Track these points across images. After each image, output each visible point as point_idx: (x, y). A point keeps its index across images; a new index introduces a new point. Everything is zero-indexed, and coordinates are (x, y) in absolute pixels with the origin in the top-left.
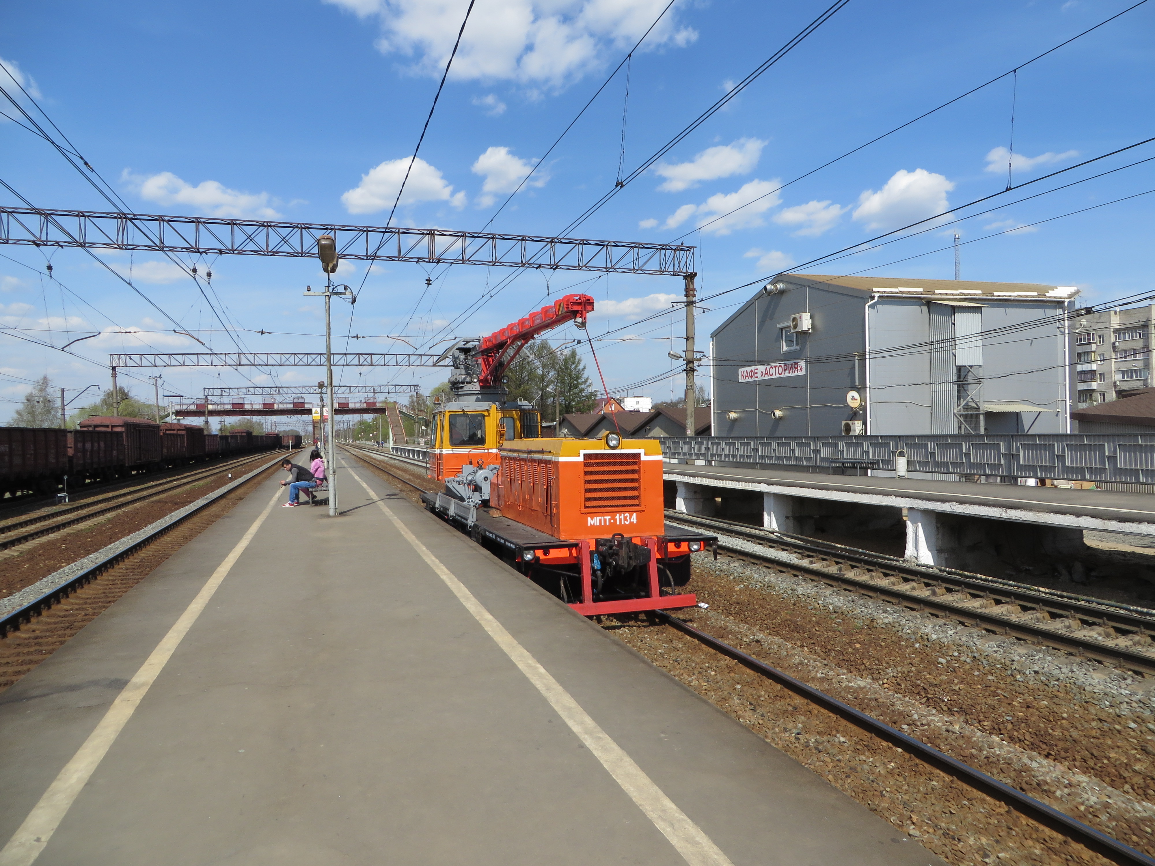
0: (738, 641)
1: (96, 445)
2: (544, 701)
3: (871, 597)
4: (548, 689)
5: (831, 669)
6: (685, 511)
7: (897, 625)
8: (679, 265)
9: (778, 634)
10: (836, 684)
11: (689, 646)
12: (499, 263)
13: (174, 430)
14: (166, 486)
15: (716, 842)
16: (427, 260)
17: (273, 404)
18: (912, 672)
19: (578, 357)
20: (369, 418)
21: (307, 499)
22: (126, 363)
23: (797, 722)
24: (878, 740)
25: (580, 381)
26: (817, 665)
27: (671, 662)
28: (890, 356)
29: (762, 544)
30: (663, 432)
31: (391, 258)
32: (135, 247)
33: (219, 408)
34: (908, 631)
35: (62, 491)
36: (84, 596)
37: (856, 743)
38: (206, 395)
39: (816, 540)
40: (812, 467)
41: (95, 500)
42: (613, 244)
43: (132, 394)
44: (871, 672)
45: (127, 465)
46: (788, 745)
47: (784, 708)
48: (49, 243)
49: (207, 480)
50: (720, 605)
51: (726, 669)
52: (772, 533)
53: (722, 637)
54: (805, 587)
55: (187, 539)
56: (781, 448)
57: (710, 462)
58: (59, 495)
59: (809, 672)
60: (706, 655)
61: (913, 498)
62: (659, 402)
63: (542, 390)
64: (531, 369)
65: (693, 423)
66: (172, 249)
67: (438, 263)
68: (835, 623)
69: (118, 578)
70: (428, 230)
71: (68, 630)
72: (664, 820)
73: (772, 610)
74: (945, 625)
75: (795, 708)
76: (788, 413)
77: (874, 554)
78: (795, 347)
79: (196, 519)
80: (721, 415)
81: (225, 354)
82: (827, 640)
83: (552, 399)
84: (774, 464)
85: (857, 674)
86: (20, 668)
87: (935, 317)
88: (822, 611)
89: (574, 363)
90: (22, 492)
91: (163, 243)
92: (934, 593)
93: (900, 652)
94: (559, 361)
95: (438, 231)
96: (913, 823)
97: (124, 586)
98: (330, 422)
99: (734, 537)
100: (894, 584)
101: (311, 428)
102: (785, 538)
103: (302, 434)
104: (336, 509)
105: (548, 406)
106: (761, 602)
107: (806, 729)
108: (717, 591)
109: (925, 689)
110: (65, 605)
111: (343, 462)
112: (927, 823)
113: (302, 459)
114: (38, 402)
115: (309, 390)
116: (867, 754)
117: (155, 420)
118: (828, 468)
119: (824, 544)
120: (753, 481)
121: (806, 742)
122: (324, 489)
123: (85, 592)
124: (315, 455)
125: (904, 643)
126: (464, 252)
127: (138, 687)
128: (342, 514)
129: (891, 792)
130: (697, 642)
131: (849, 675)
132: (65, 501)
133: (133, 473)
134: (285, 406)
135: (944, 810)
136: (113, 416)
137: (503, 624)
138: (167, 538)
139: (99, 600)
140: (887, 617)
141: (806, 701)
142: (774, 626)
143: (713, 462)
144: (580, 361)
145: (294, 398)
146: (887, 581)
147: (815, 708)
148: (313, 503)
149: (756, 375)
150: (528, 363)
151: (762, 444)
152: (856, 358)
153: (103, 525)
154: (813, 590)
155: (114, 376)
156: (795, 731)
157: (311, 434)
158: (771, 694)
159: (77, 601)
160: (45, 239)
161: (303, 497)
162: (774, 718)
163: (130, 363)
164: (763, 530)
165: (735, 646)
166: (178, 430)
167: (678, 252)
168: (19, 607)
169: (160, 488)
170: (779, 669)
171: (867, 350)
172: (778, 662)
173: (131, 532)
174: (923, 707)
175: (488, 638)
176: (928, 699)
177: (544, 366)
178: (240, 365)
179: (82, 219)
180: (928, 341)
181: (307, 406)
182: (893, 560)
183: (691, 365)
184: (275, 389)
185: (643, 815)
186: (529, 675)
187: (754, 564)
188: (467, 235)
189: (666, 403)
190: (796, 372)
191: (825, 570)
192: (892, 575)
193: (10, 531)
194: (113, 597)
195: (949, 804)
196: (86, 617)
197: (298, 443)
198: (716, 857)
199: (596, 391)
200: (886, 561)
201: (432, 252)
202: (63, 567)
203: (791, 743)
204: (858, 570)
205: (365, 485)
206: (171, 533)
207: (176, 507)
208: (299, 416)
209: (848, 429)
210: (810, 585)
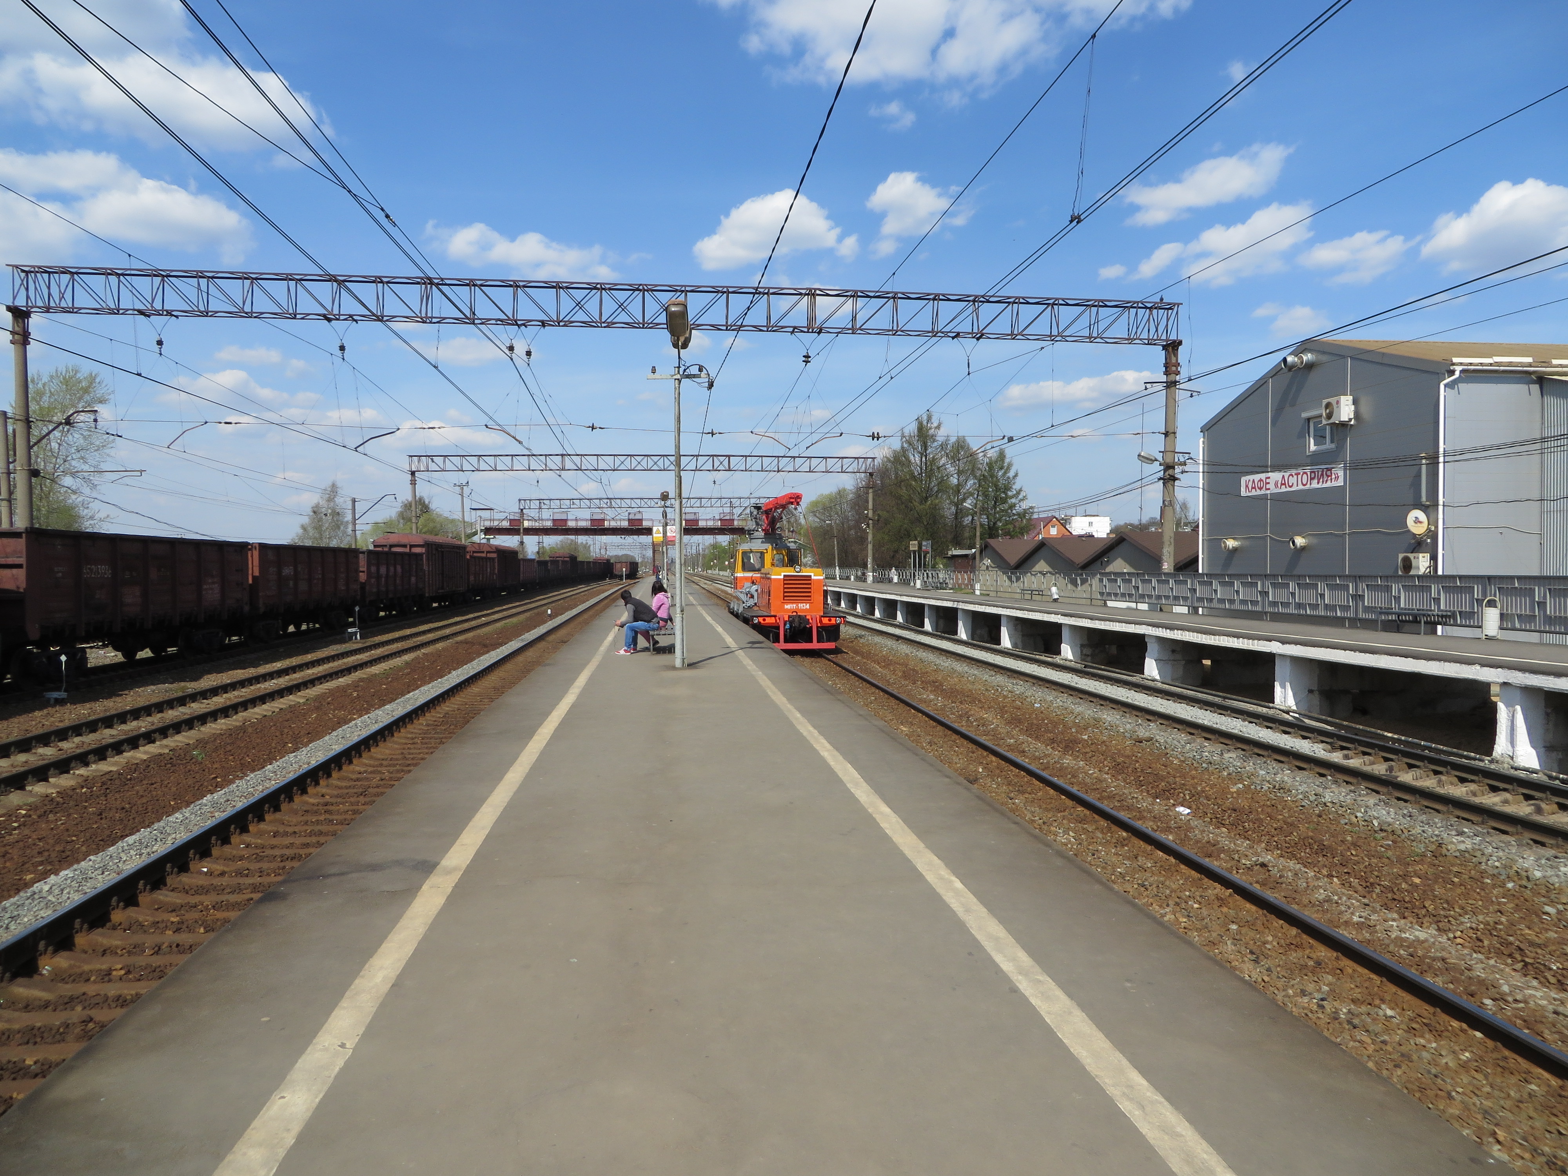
0: (1234, 863)
1: (392, 569)
2: (961, 927)
3: (1438, 811)
4: (968, 911)
5: (1374, 911)
6: (1158, 677)
7: (1478, 854)
8: (1157, 330)
9: (1293, 856)
10: (1382, 933)
11: (1161, 866)
12: (902, 331)
13: (483, 552)
14: (473, 623)
15: (1205, 1136)
16: (806, 330)
17: (603, 520)
18: (1502, 923)
19: (1007, 461)
20: (724, 540)
21: (646, 644)
22: (428, 466)
23: (1321, 984)
24: (1444, 1018)
25: (1010, 493)
26: (1353, 904)
27: (1136, 886)
28: (1476, 459)
29: (1271, 728)
30: (1127, 566)
31: (757, 328)
32: (441, 320)
33: (536, 525)
34: (1497, 864)
35: (352, 625)
36: (379, 756)
37: (1411, 1020)
38: (522, 508)
39: (1353, 725)
40: (1350, 619)
41: (390, 638)
42: (1061, 302)
43: (433, 506)
44: (1436, 919)
45: (427, 595)
46: (1307, 1015)
47: (1302, 963)
48: (342, 317)
49: (522, 617)
50: (1208, 811)
51: (1216, 901)
52: (1287, 712)
53: (1210, 856)
54: (1337, 792)
55: (499, 691)
56: (1303, 592)
57: (1196, 610)
58: (350, 630)
59: (1341, 913)
60: (1186, 879)
61: (1510, 668)
62: (1122, 523)
63: (957, 505)
64: (943, 477)
65: (1172, 553)
66: (485, 322)
67: (819, 333)
68: (1381, 846)
69: (417, 735)
70: (807, 289)
71: (362, 797)
72: (1131, 1100)
73: (1285, 823)
74: (1556, 857)
75: (1318, 963)
76: (1314, 541)
77: (1445, 748)
78: (1328, 446)
79: (509, 666)
80: (1214, 544)
81: (546, 455)
82: (1368, 870)
83: (970, 518)
84: (1292, 614)
85: (1415, 921)
86: (308, 840)
87: (1550, 400)
88: (1362, 828)
89: (1001, 468)
90: (308, 625)
91: (474, 313)
92: (1539, 810)
93: (1483, 894)
94: (981, 466)
95: (820, 290)
96: (1499, 1142)
97: (426, 746)
98: (677, 545)
99: (1229, 716)
100: (1474, 794)
101: (650, 553)
102: (1306, 721)
103: (639, 560)
104: (683, 659)
105: (964, 527)
106: (1269, 810)
107: (1334, 994)
108: (1203, 792)
109: (1520, 949)
110: (358, 766)
111: (691, 598)
112: (1520, 1144)
113: (641, 591)
114: (326, 515)
115: (649, 503)
116: (1427, 1036)
117: (460, 539)
118: (1375, 621)
119: (1367, 731)
120: (1259, 638)
121: (1334, 1013)
122: (669, 632)
123: (381, 751)
124: (658, 588)
125: (1489, 881)
126: (854, 318)
127: (449, 872)
128: (691, 665)
129: (1464, 1094)
130: (1173, 860)
131: (1403, 921)
132: (356, 638)
133: (435, 605)
134: (619, 523)
135: (1549, 1128)
136: (411, 533)
137: (904, 821)
138: (475, 689)
139: (396, 762)
140: (1463, 842)
141: (1335, 954)
142: (1287, 845)
143: (1200, 609)
144: (1010, 465)
145: (629, 514)
146: (1464, 789)
147: (1348, 965)
148: (654, 649)
149: (1268, 486)
150: (938, 468)
151: (1274, 585)
152: (1424, 461)
153: (399, 669)
154: (1349, 797)
155: (413, 483)
156: (1318, 996)
157: (650, 561)
158: (1282, 941)
159: (372, 762)
160: (338, 313)
161: (642, 642)
162: (1286, 975)
163: (433, 466)
164: (1273, 708)
165: (1230, 870)
166: (488, 552)
167: (1155, 311)
168: (306, 766)
169: (466, 626)
170: (1295, 907)
171: (1441, 450)
172: (1294, 896)
173: (432, 679)
174: (1517, 975)
175: (885, 838)
176: (1526, 964)
177: (960, 473)
178: (563, 469)
179: (380, 285)
180: (1538, 436)
181: (645, 524)
182: (1475, 759)
183: (1170, 472)
184: (605, 501)
185: (1100, 1090)
186: (941, 891)
187: (1259, 755)
188: (859, 294)
189: (1131, 525)
190: (1329, 482)
191: (1368, 769)
192: (1472, 781)
193: (295, 673)
194: (413, 759)
195: (1556, 1120)
196: (381, 783)
197: (633, 571)
198: (1205, 1156)
199: (1032, 508)
200: (1463, 760)
201: (811, 319)
202: (355, 719)
203: (1311, 1011)
204: (1418, 772)
205: (719, 629)
206: (480, 683)
207: (485, 649)
208: (635, 537)
209: (1407, 565)
210: (1344, 789)
